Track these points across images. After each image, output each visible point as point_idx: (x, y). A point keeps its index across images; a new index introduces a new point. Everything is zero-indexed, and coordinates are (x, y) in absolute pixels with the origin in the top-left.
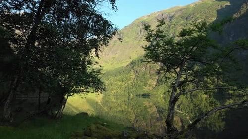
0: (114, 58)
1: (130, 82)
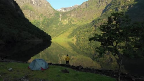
0: (83, 18)
1: (91, 33)
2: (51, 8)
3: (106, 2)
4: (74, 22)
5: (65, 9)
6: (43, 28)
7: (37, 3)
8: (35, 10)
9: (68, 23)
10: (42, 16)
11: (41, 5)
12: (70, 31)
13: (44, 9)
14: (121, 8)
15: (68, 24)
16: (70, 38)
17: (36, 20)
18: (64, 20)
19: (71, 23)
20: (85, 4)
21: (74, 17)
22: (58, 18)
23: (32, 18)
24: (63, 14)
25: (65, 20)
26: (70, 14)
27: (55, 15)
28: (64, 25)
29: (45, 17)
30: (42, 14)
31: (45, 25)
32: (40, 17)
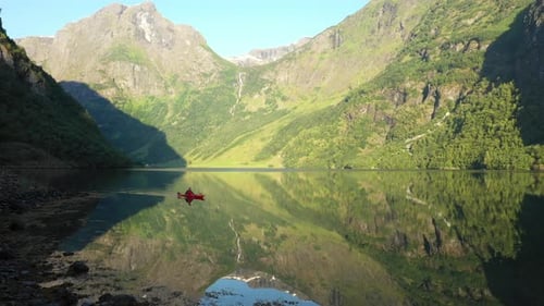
0: (318, 89)
1: (335, 140)
2: (207, 54)
3: (402, 28)
4: (288, 103)
5: (264, 54)
6: (176, 123)
7: (160, 37)
8: (152, 60)
9: (264, 106)
10: (174, 82)
11: (172, 42)
12: (266, 135)
13: (182, 58)
14: (438, 52)
15: (265, 110)
16: (263, 159)
17: (153, 98)
18: (251, 96)
19: (277, 107)
20: (328, 35)
21: (287, 82)
22: (232, 90)
23: (141, 91)
24: (251, 74)
25: (256, 96)
26: (272, 74)
27: (220, 78)
28: (250, 113)
29: (185, 84)
30: (176, 76)
31: (183, 115)
32: (166, 87)
